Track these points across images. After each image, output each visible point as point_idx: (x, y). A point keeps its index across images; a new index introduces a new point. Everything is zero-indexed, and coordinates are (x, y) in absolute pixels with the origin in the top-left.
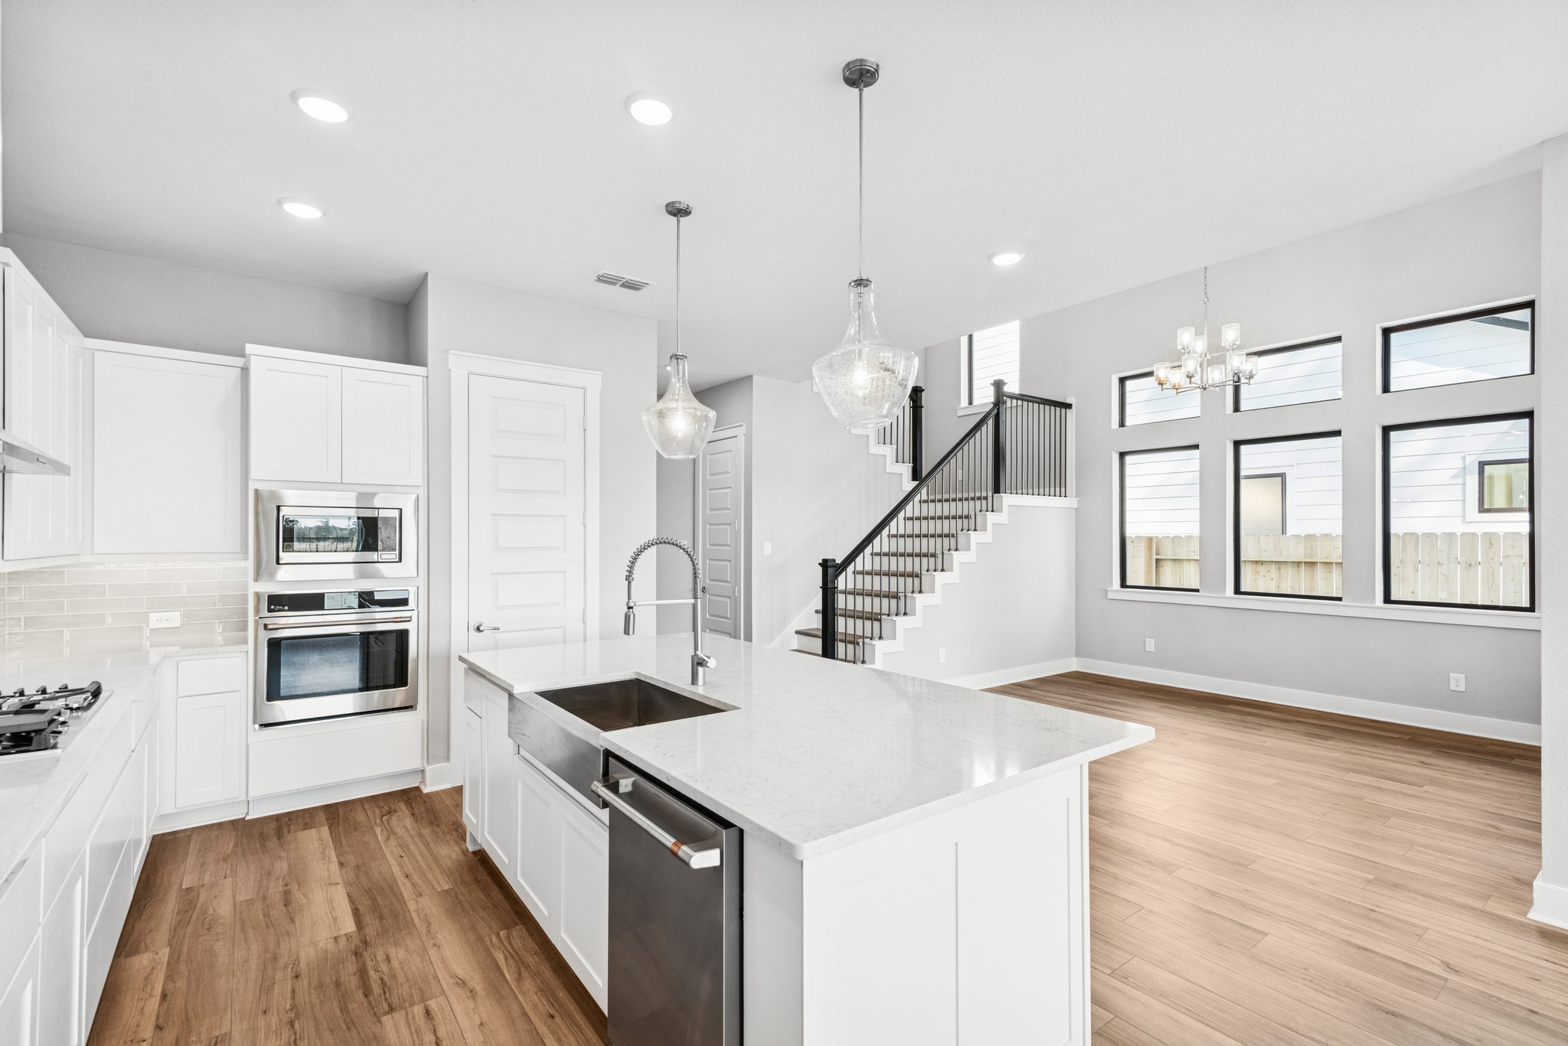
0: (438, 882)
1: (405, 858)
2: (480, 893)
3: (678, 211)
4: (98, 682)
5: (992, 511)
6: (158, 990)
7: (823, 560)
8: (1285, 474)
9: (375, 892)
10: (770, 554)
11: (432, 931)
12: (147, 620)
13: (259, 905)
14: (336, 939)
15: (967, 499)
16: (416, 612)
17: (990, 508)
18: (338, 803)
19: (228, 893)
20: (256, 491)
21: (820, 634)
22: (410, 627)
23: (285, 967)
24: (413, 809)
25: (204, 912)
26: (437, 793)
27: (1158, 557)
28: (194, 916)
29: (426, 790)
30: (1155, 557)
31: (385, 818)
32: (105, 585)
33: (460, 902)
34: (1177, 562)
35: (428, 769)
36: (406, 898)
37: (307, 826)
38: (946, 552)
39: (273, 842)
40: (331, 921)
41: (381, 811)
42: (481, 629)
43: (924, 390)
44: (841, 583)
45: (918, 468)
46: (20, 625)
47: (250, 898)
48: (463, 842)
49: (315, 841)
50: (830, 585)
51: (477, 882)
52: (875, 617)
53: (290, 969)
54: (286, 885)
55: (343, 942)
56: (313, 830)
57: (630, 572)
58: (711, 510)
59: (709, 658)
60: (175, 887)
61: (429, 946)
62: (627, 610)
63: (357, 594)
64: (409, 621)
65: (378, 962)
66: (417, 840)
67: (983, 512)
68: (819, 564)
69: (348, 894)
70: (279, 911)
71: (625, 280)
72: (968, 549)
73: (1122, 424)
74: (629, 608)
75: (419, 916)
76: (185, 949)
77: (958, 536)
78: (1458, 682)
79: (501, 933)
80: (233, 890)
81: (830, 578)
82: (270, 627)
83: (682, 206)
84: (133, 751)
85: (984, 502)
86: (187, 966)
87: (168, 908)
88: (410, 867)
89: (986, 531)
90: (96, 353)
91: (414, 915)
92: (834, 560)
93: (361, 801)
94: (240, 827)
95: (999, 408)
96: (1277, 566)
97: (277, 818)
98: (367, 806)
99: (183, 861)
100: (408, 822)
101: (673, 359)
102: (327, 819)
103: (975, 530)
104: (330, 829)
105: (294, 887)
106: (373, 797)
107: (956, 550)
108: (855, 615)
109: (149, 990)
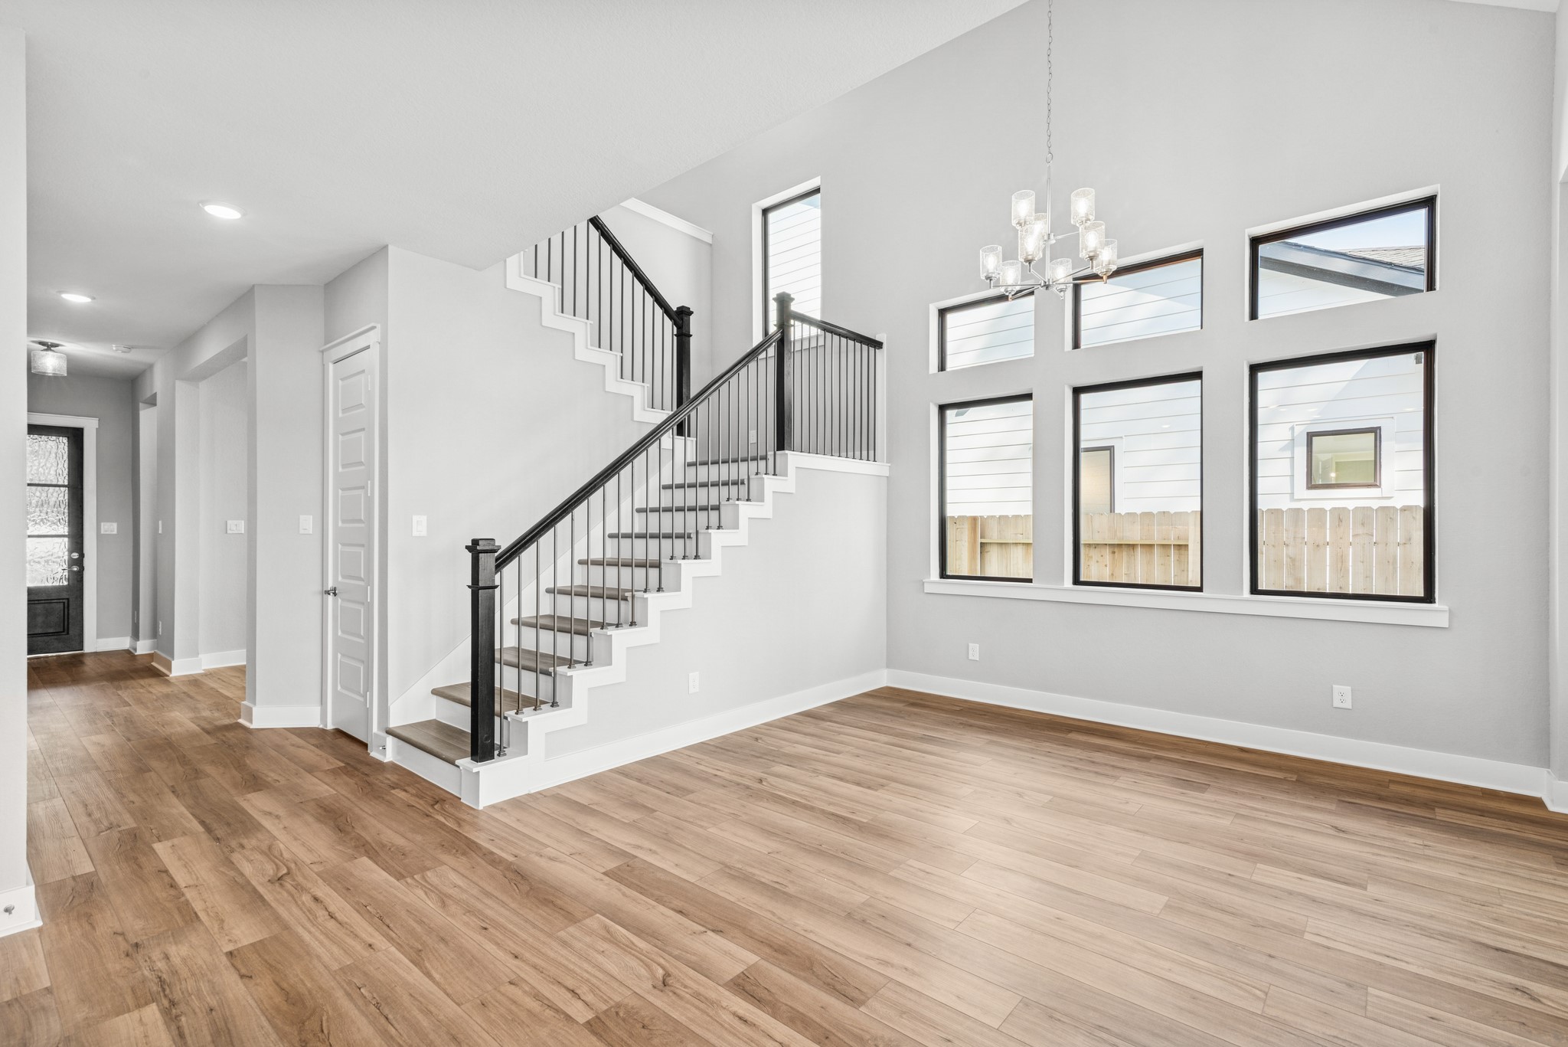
8: (1113, 446)
27: (984, 541)
30: (979, 540)
34: (1004, 546)
43: (692, 313)
72: (735, 526)
73: (942, 367)
78: (1342, 696)
96: (1112, 550)
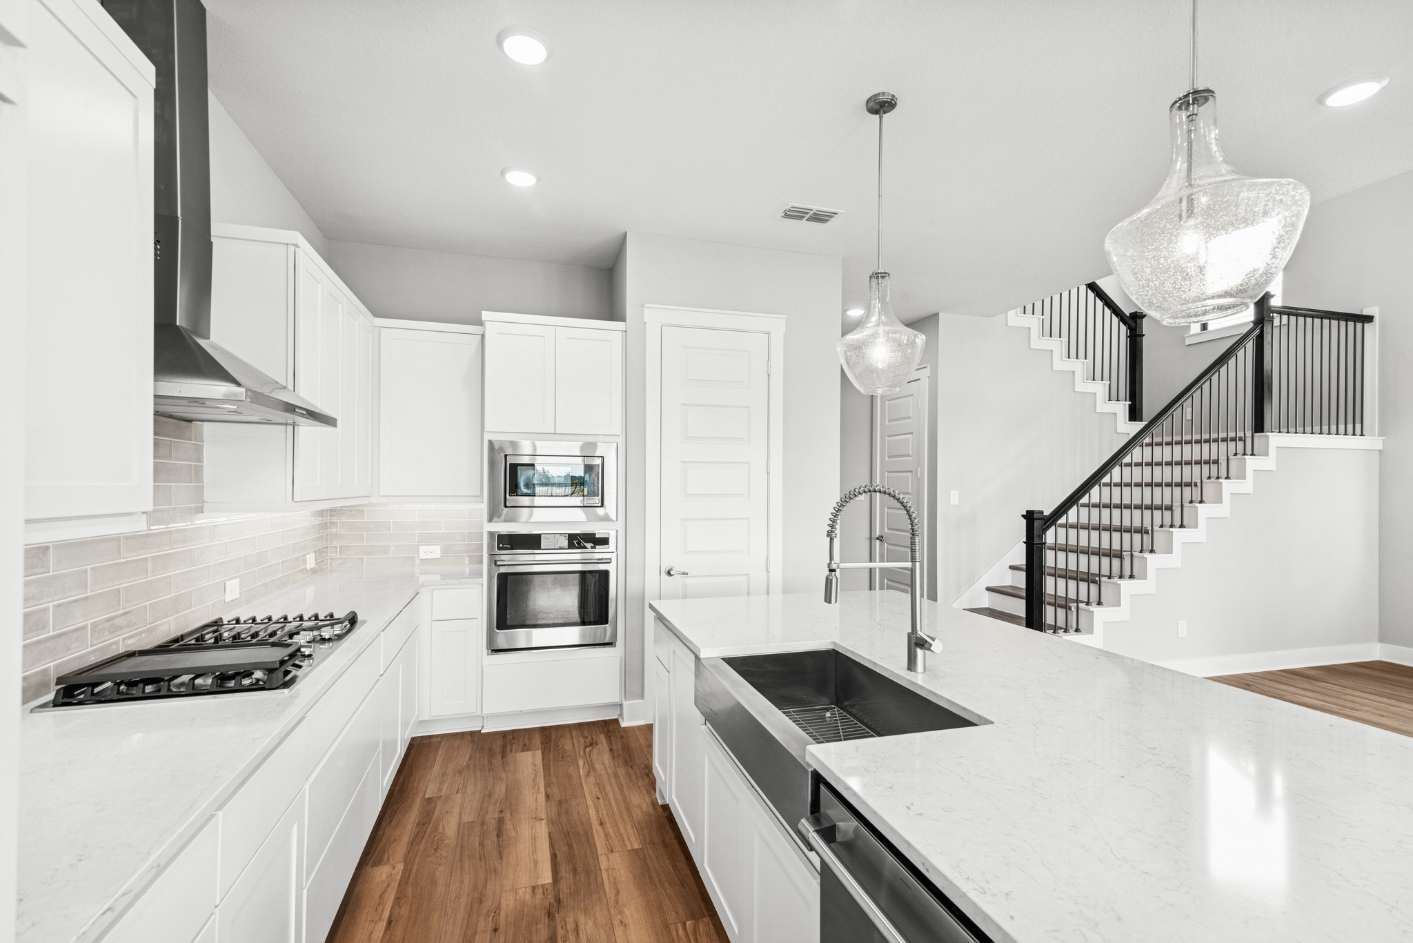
0: (629, 838)
1: (601, 801)
2: (668, 861)
3: (881, 106)
4: (354, 612)
5: (1252, 454)
6: (386, 914)
7: (1027, 511)
9: (572, 836)
10: (957, 503)
11: (620, 902)
12: (418, 552)
13: (477, 829)
14: (534, 888)
15: (1216, 441)
16: (615, 554)
17: (1249, 450)
18: (552, 726)
19: (456, 811)
20: (490, 442)
21: (1024, 594)
22: (611, 568)
23: (487, 914)
24: (611, 743)
25: (436, 829)
26: (632, 728)
28: (428, 830)
29: (624, 724)
31: (587, 749)
32: (390, 522)
33: (648, 870)
35: (625, 703)
36: (599, 852)
37: (525, 748)
38: (1186, 504)
39: (497, 761)
40: (532, 864)
41: (585, 741)
42: (672, 573)
44: (1050, 537)
45: (1138, 406)
46: (337, 553)
47: (472, 820)
48: (653, 792)
49: (529, 762)
50: (1036, 541)
51: (665, 845)
52: (1089, 578)
53: (491, 918)
54: (501, 812)
55: (539, 891)
56: (529, 752)
57: (832, 527)
58: (889, 457)
59: (933, 639)
60: (421, 795)
61: (616, 923)
62: (828, 573)
63: (567, 535)
64: (609, 563)
65: (568, 932)
66: (613, 780)
67: (1238, 456)
68: (1023, 516)
69: (549, 833)
70: (491, 842)
71: (812, 212)
74: (832, 570)
75: (609, 879)
76: (414, 870)
77: (1204, 485)
79: (688, 923)
80: (460, 809)
81: (1036, 532)
82: (498, 563)
83: (885, 98)
84: (381, 675)
85: (1240, 444)
86: (413, 890)
87: (412, 817)
88: (605, 812)
89: (1245, 479)
90: (382, 330)
91: (605, 875)
92: (1042, 512)
93: (569, 726)
94: (475, 737)
95: (1262, 327)
97: (504, 734)
98: (574, 733)
99: (430, 769)
100: (606, 757)
101: (873, 279)
102: (542, 743)
103: (1227, 478)
104: (543, 754)
105: (507, 815)
106: (580, 725)
107: (1201, 502)
108: (1066, 575)
109: (380, 910)
